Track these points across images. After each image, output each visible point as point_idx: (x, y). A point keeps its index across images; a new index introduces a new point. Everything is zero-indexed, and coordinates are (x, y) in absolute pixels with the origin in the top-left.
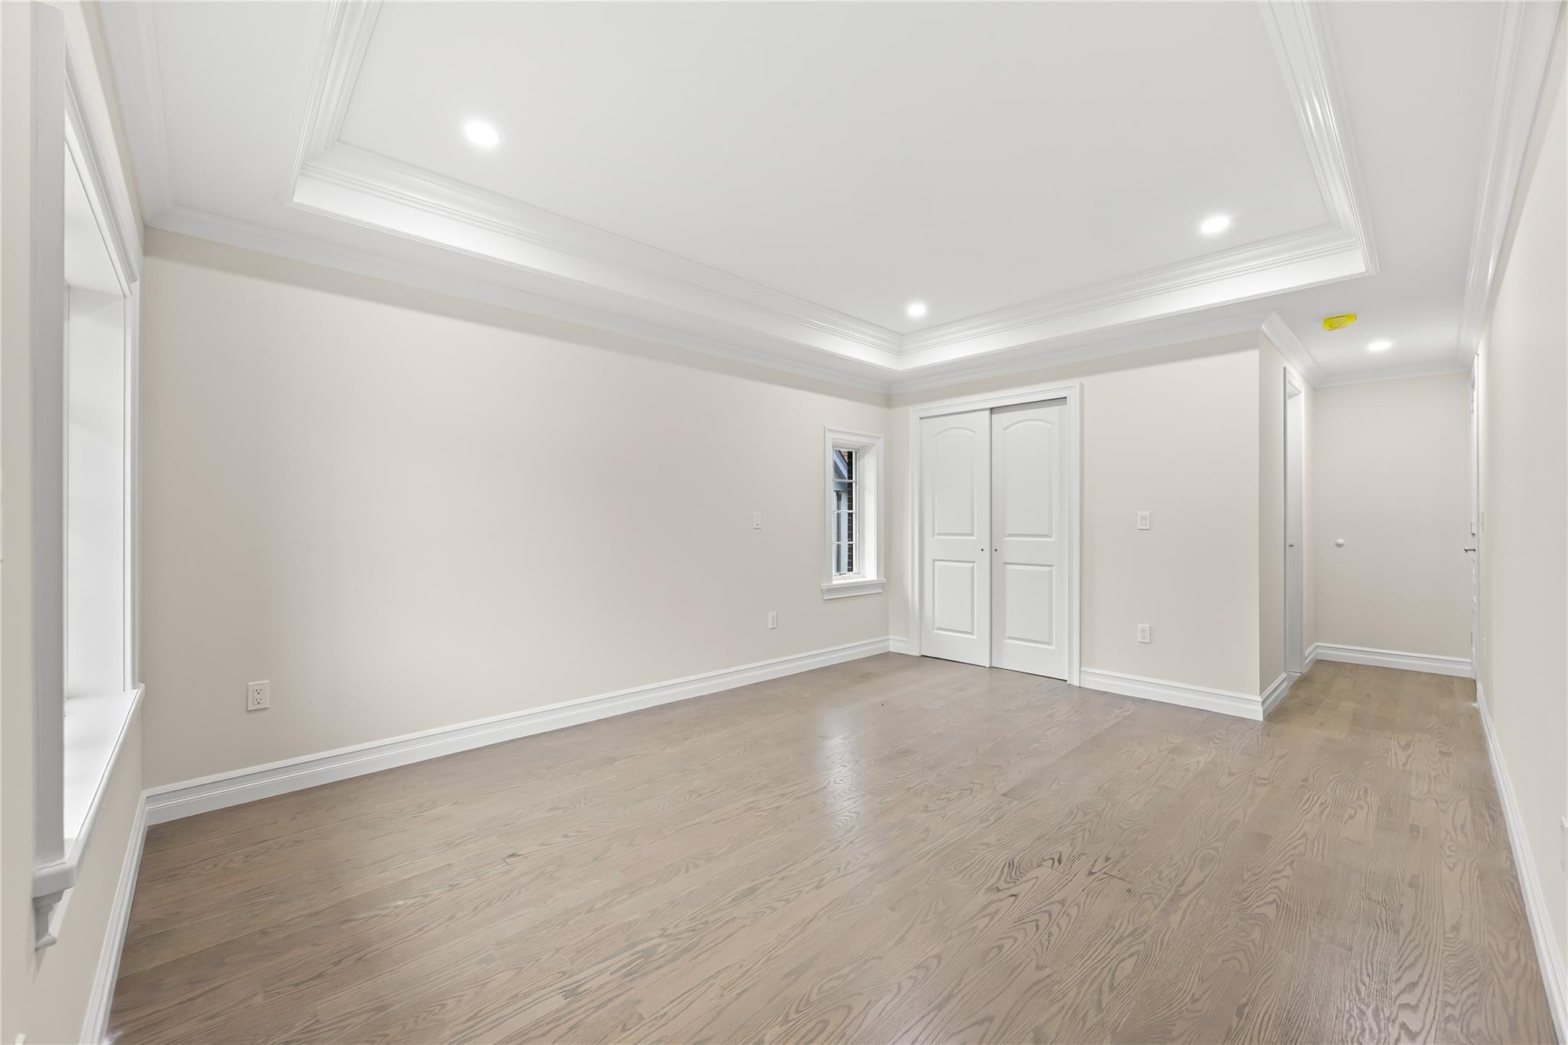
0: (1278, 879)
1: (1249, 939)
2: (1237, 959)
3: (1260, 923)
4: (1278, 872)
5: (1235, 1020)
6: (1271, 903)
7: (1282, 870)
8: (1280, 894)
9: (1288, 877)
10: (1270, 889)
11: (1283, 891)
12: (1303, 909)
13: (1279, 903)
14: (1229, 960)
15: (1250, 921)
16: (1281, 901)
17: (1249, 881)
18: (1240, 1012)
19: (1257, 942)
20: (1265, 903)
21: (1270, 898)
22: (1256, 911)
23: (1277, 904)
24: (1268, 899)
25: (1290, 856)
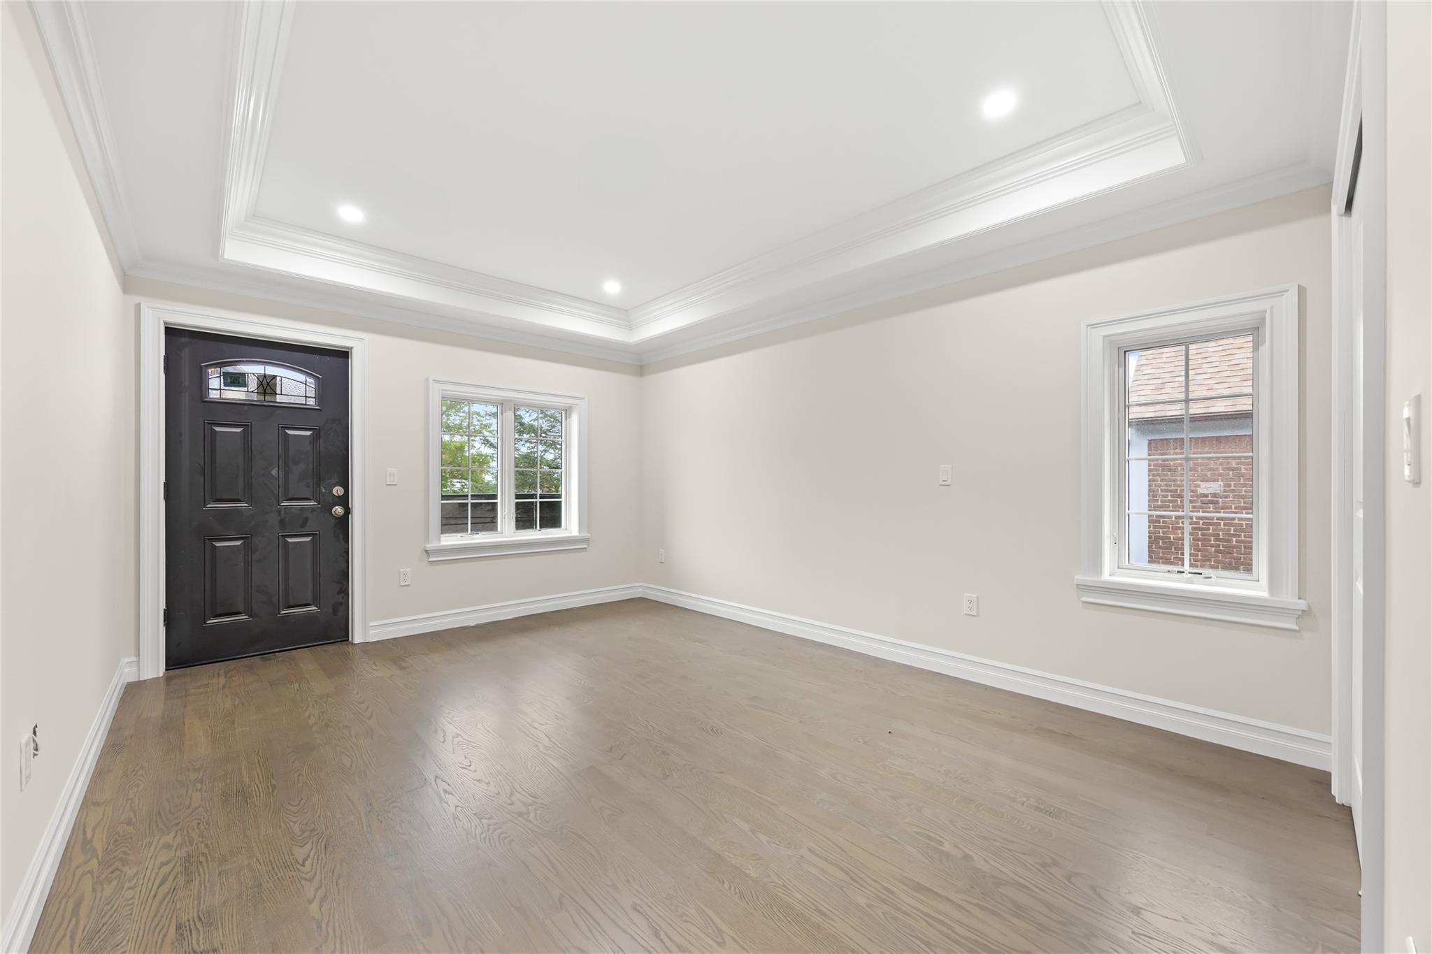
0: (317, 890)
1: (298, 823)
2: (296, 806)
3: (300, 838)
4: (323, 900)
5: (273, 782)
6: (305, 860)
7: (321, 906)
8: (304, 875)
9: (310, 902)
10: (315, 874)
11: (303, 882)
12: (276, 878)
13: (298, 866)
14: (300, 801)
15: (307, 834)
16: (298, 869)
17: (338, 865)
18: (274, 787)
19: (292, 824)
20: (309, 856)
21: (308, 863)
22: (310, 843)
23: (299, 864)
24: (309, 861)
25: (328, 933)
